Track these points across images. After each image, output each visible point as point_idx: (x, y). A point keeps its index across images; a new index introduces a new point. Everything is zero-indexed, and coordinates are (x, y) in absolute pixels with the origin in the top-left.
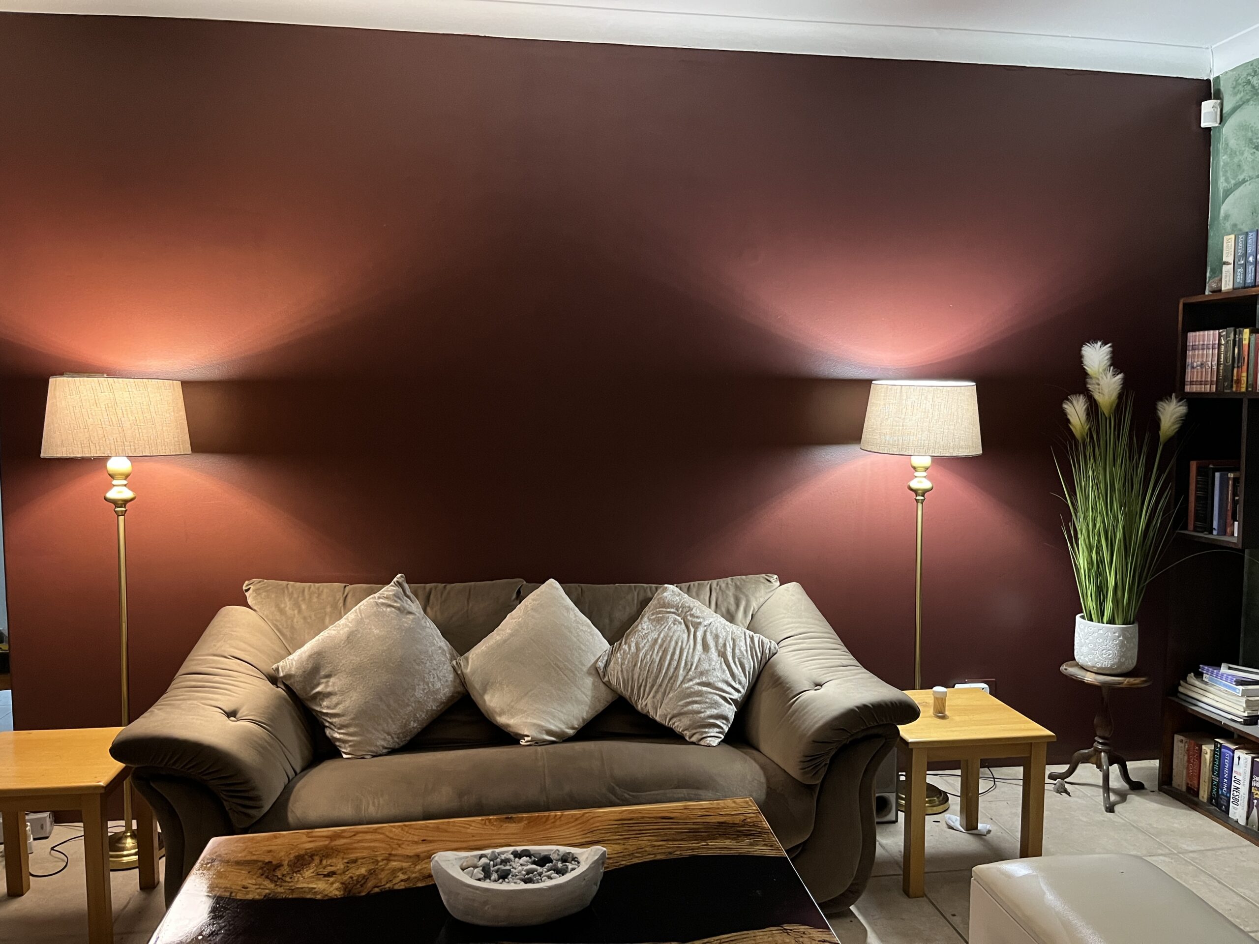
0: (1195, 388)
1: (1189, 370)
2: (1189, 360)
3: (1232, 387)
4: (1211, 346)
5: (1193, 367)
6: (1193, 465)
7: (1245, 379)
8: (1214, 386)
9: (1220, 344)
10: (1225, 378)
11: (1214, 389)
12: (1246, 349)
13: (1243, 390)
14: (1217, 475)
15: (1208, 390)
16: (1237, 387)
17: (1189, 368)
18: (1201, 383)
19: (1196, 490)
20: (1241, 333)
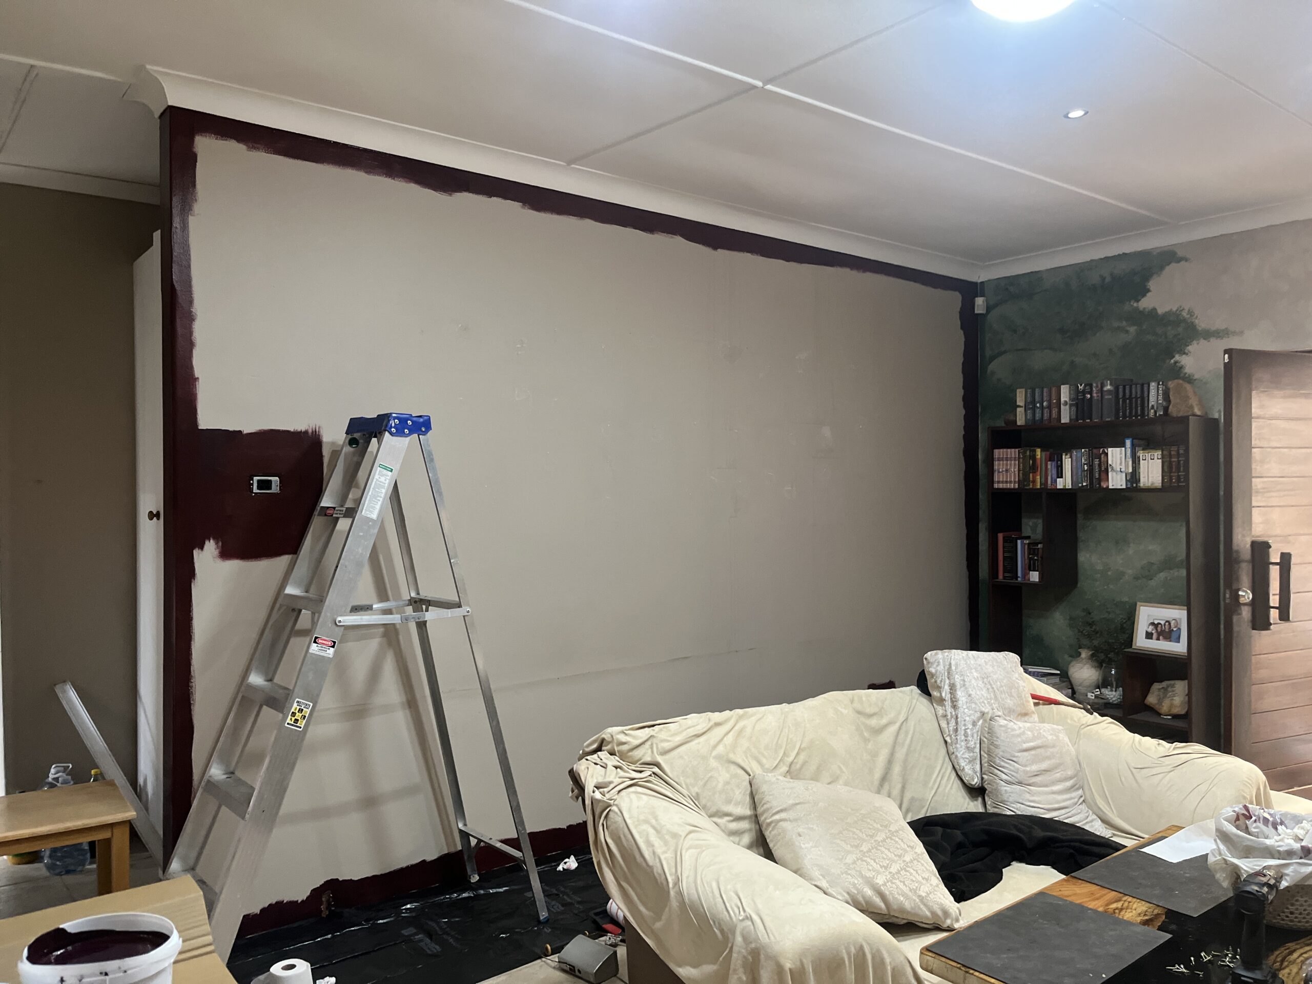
0: (1001, 486)
1: (996, 474)
2: (996, 467)
3: (1029, 485)
4: (1013, 459)
5: (999, 472)
6: (1000, 536)
7: (1039, 480)
8: (1017, 485)
9: (1019, 458)
10: (1024, 480)
11: (1017, 486)
12: (1038, 462)
13: (1039, 487)
14: (1019, 542)
15: (1013, 487)
16: (1033, 485)
17: (997, 472)
18: (1006, 482)
19: (1004, 552)
20: (1035, 451)
